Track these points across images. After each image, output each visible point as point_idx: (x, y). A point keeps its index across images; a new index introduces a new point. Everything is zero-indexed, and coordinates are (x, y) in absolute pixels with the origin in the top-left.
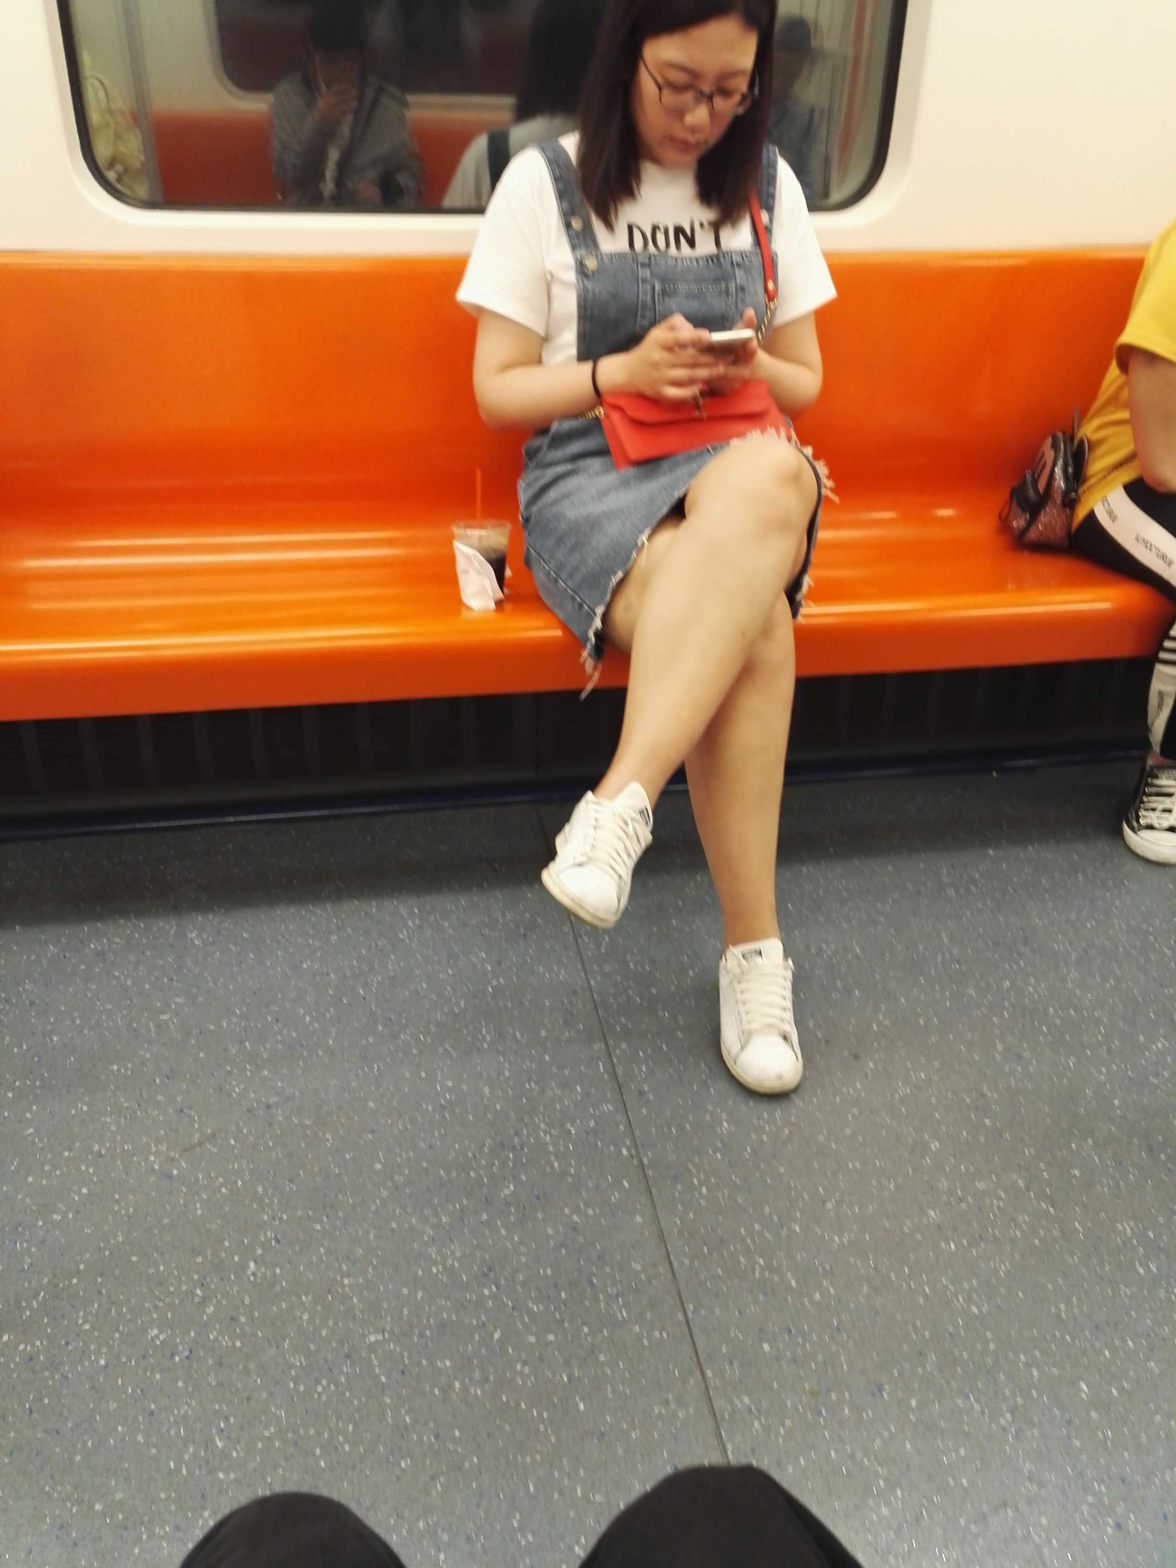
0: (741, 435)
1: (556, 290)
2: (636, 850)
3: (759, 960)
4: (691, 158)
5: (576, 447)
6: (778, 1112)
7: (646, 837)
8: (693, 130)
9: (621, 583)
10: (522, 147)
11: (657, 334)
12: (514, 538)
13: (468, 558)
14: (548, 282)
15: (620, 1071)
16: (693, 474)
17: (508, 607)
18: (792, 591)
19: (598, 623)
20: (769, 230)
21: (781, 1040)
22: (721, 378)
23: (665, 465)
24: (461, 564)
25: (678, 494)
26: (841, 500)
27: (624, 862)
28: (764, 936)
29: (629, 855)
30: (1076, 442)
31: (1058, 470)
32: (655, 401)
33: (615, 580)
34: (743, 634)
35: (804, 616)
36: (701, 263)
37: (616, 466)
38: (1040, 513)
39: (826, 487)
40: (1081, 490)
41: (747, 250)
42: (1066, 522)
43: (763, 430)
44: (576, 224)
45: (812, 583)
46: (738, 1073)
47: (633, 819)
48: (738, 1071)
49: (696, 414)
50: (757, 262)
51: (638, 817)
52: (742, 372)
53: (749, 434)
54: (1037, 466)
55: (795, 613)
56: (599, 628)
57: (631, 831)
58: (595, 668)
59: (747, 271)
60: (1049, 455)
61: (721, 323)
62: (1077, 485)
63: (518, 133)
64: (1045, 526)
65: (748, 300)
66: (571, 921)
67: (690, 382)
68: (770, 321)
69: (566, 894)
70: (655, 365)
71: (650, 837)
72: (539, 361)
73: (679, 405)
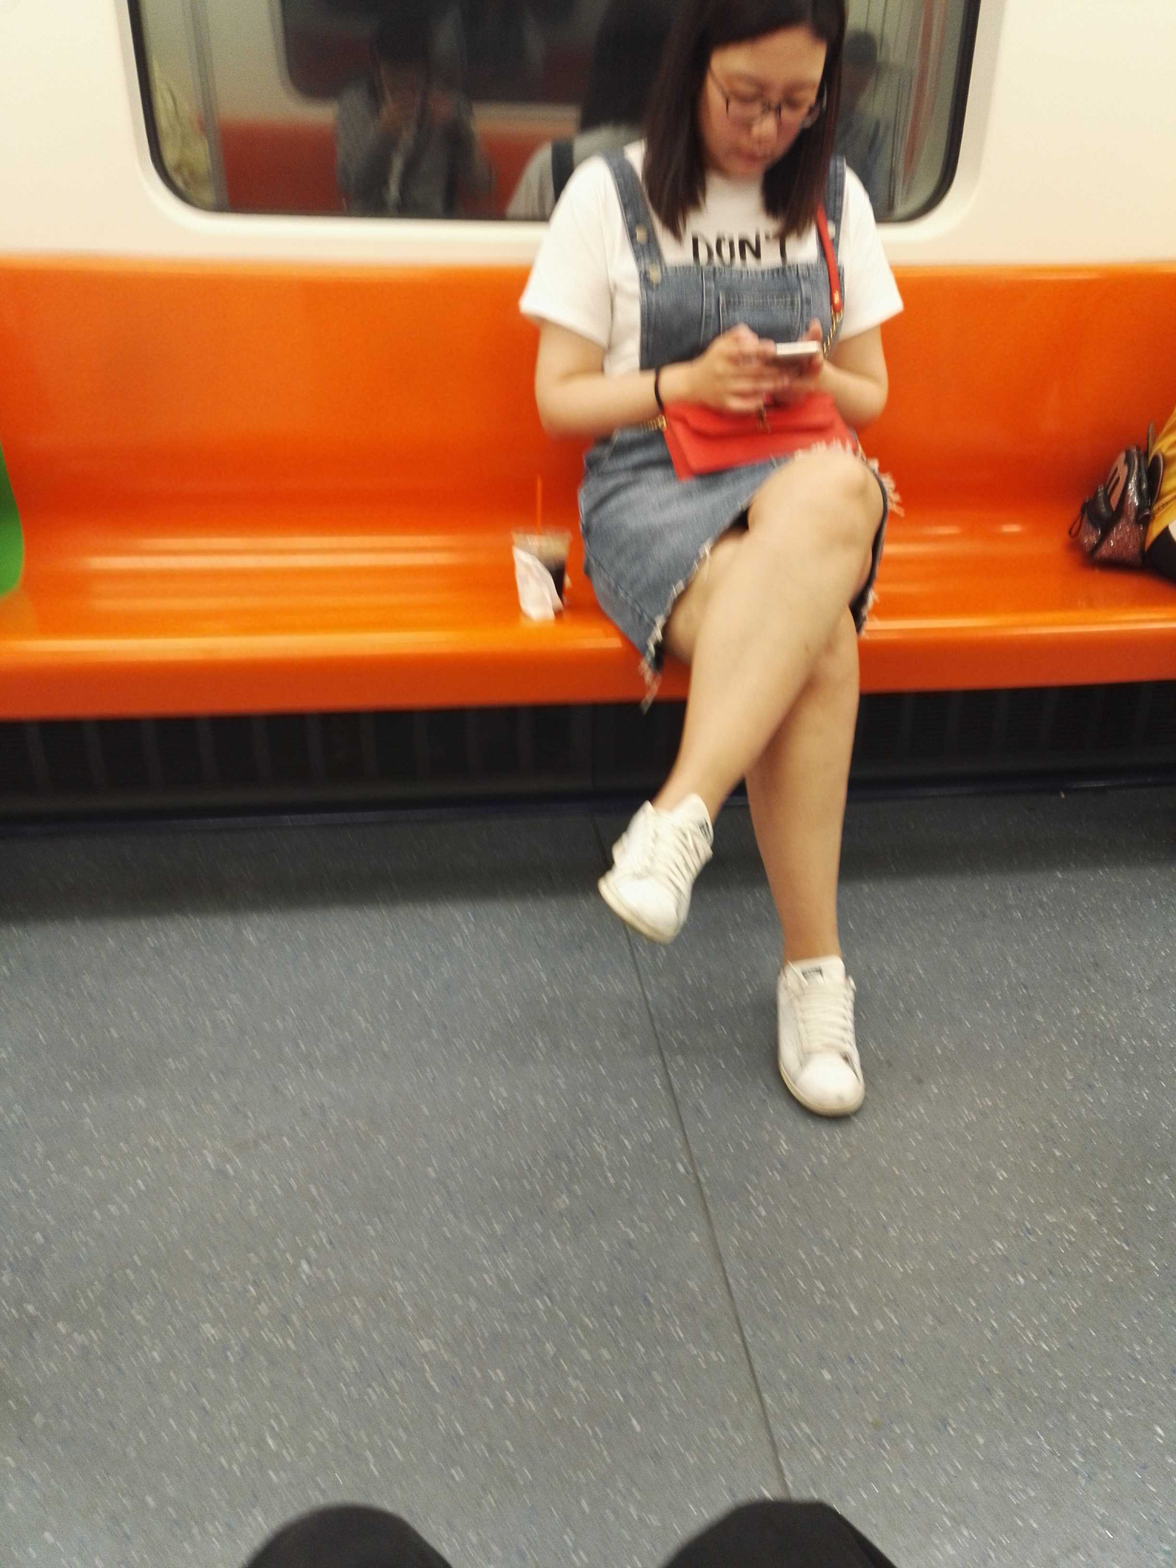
0: (806, 447)
1: (619, 301)
2: (696, 864)
3: (819, 978)
4: (757, 171)
5: (637, 457)
6: (838, 1133)
7: (705, 850)
8: (760, 141)
9: (682, 596)
10: (586, 157)
11: (721, 346)
12: (574, 547)
13: (527, 567)
14: (611, 294)
15: (676, 1086)
16: (755, 487)
17: (566, 616)
18: (857, 606)
19: (658, 634)
20: (835, 243)
21: (843, 1062)
22: (786, 392)
23: (728, 477)
24: (520, 572)
25: (740, 506)
26: (906, 513)
27: (683, 876)
28: (826, 953)
29: (688, 868)
30: (1150, 459)
31: (1132, 487)
32: (719, 413)
33: (675, 592)
34: (807, 649)
35: (869, 631)
36: (766, 276)
37: (678, 477)
38: (1113, 529)
39: (891, 501)
40: (1155, 508)
41: (813, 264)
42: (1139, 539)
43: (828, 443)
44: (641, 235)
45: (876, 597)
46: (796, 1092)
47: (693, 834)
48: (797, 1090)
49: (760, 425)
50: (823, 276)
51: (698, 831)
52: (809, 385)
53: (814, 446)
54: (1110, 482)
55: (859, 628)
56: (660, 641)
57: (690, 844)
58: (655, 678)
59: (814, 284)
60: (1123, 471)
61: (787, 335)
62: (1151, 501)
63: (582, 144)
64: (1117, 542)
65: (814, 311)
66: (627, 933)
67: (754, 394)
68: (836, 333)
69: (624, 906)
70: (719, 377)
71: (709, 852)
72: (602, 370)
73: (742, 417)
